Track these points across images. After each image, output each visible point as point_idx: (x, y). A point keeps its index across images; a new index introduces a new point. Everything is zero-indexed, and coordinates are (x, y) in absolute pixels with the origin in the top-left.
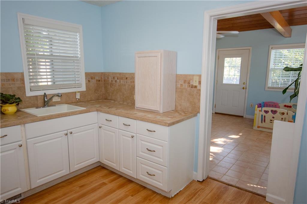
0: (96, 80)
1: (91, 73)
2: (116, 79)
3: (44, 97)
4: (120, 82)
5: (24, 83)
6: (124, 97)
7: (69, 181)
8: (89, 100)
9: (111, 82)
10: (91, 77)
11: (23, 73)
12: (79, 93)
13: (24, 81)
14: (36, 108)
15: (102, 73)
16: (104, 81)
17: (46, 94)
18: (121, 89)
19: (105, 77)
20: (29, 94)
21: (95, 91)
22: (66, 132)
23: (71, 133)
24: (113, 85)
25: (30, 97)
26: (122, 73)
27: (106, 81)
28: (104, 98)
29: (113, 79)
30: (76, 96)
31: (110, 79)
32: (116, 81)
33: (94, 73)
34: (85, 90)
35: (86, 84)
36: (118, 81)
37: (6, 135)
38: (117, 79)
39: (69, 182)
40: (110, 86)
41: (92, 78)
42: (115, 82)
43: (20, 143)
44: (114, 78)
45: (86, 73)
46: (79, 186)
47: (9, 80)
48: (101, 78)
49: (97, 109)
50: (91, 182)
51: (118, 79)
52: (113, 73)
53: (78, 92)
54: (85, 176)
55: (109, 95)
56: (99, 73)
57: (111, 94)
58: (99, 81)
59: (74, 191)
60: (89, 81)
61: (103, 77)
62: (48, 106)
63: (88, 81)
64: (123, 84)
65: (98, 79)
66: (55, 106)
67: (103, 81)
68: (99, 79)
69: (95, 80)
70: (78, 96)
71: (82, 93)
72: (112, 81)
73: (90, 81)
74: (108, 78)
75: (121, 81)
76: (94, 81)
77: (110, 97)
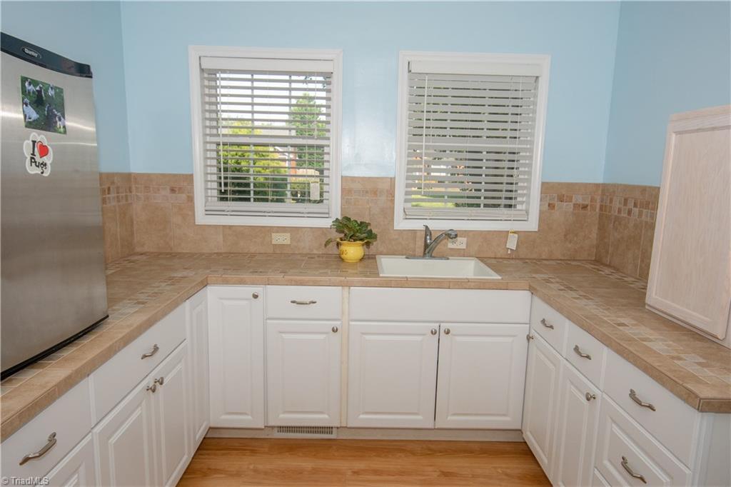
0: (574, 204)
1: (559, 184)
2: (631, 205)
3: (426, 235)
4: (640, 214)
5: (393, 201)
6: (643, 265)
7: (433, 447)
8: (544, 257)
9: (616, 214)
10: (558, 196)
11: (395, 178)
12: (516, 235)
13: (394, 197)
14: (407, 258)
15: (597, 185)
16: (601, 209)
17: (430, 229)
18: (640, 238)
19: (605, 197)
20: (401, 224)
21: (565, 236)
22: (435, 326)
23: (448, 332)
24: (620, 224)
25: (401, 232)
26: (650, 187)
27: (605, 211)
28: (593, 258)
29: (622, 206)
30: (506, 243)
31: (617, 204)
32: (630, 212)
33: (570, 186)
34: (536, 230)
35: (541, 212)
36: (636, 211)
37: (315, 302)
38: (633, 204)
39: (430, 449)
40: (611, 225)
41: (561, 199)
42: (626, 215)
43: (336, 324)
44: (626, 200)
45: (543, 184)
46: (443, 472)
47: (367, 192)
48: (592, 200)
49: (530, 286)
50: (474, 476)
51: (635, 205)
52: (626, 188)
53: (515, 232)
54: (472, 452)
55: (607, 252)
56: (586, 185)
57: (611, 250)
58: (585, 207)
59: (424, 475)
60: (551, 206)
61: (598, 198)
62: (432, 257)
63: (547, 205)
64: (646, 223)
65: (580, 201)
66: (448, 259)
67: (598, 210)
68: (586, 203)
69: (571, 205)
70: (512, 243)
71: (524, 237)
72: (619, 211)
73: (554, 206)
74: (611, 201)
75: (645, 211)
76: (568, 207)
77: (609, 257)
